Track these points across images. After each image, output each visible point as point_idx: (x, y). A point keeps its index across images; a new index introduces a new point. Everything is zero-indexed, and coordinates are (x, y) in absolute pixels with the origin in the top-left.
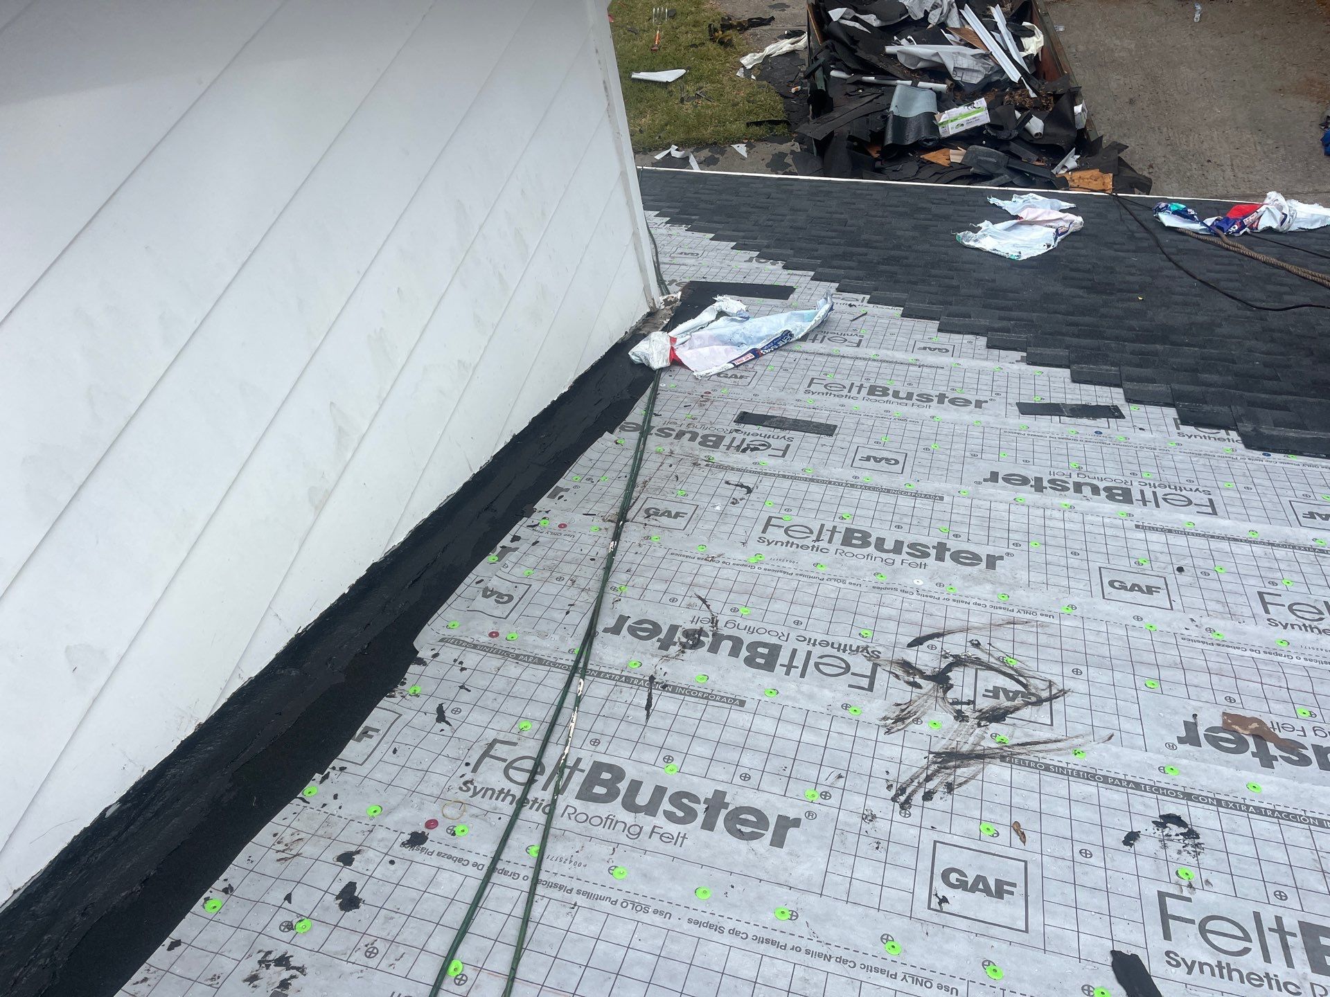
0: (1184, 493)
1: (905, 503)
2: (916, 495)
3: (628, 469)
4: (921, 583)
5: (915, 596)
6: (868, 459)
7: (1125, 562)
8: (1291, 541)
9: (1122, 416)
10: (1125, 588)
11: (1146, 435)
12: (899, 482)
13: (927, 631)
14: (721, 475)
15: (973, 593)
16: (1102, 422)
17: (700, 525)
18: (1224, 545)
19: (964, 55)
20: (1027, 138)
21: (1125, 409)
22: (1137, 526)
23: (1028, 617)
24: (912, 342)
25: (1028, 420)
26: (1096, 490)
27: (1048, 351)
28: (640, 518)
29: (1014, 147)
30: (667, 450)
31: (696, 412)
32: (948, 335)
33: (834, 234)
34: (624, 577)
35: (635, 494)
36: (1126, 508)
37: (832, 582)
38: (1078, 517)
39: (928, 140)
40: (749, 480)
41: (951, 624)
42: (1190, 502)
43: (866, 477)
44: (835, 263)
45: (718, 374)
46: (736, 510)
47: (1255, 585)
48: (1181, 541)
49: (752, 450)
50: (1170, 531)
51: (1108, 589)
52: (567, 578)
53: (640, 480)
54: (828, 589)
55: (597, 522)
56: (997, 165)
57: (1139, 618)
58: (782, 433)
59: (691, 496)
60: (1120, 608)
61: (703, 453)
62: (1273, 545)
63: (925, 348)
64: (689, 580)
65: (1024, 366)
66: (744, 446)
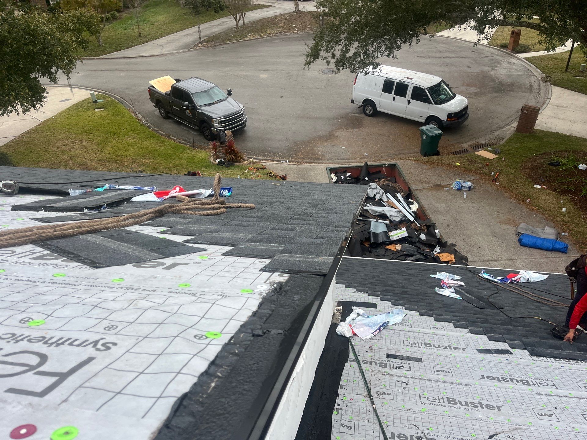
0: (544, 381)
1: (460, 387)
2: (462, 384)
3: (361, 377)
4: (481, 417)
5: (481, 421)
6: (439, 371)
7: (538, 406)
8: (583, 396)
9: (511, 354)
10: (542, 415)
11: (522, 360)
12: (454, 379)
13: (492, 434)
14: (394, 378)
15: (499, 420)
16: (506, 356)
17: (398, 397)
18: (564, 399)
19: (392, 211)
20: (421, 241)
21: (512, 350)
22: (536, 394)
23: (520, 427)
24: (429, 326)
25: (482, 355)
26: (517, 381)
27: (476, 329)
28: (376, 395)
29: (418, 244)
30: (370, 369)
31: (371, 354)
32: (439, 322)
33: (378, 282)
34: (384, 418)
35: (369, 387)
36: (529, 387)
37: (453, 417)
38: (517, 391)
39: (387, 241)
40: (405, 380)
41: (498, 431)
42: (548, 385)
43: (442, 378)
44: (385, 293)
45: (370, 339)
46: (406, 391)
47: (580, 413)
48: (551, 398)
49: (399, 368)
50: (547, 395)
51: (538, 416)
52: (365, 419)
53: (368, 381)
54: (453, 420)
55: (363, 398)
56: (414, 251)
57: (552, 425)
58: (406, 362)
59: (388, 386)
60: (544, 422)
61: (383, 370)
62: (578, 398)
63: (434, 328)
64: (406, 418)
65: (470, 335)
66: (395, 367)
